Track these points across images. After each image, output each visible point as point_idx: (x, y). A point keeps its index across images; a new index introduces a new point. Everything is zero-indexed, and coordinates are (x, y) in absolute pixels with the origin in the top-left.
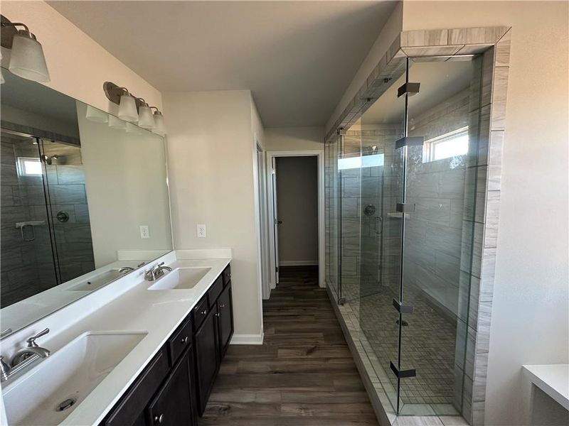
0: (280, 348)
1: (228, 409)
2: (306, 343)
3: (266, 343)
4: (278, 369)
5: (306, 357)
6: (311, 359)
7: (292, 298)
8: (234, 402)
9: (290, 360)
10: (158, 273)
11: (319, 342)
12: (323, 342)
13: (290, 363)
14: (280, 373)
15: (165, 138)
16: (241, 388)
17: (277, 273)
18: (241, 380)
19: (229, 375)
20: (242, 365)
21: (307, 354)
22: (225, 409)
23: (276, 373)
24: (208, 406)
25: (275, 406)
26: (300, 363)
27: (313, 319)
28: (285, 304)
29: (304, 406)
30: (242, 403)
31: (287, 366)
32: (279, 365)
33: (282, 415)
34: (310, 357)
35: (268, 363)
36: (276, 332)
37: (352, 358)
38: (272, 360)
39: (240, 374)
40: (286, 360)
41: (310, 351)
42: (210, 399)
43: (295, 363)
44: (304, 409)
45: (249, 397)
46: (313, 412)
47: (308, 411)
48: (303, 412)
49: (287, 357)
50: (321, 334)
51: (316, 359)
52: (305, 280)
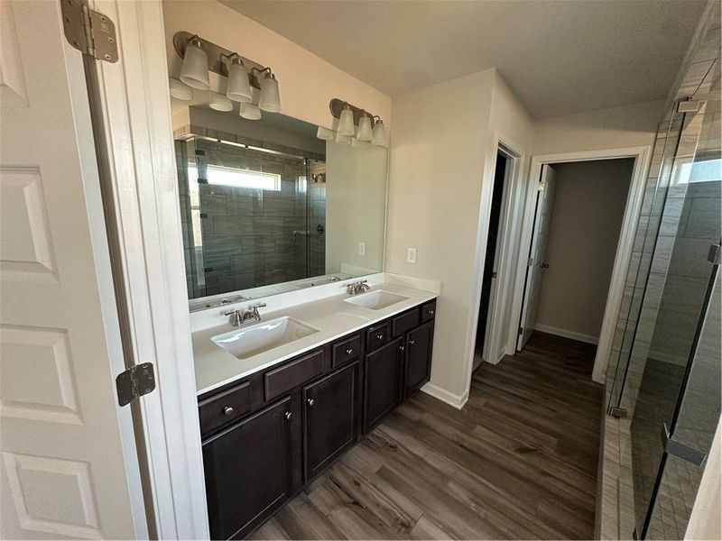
0: (480, 424)
1: (394, 447)
2: (522, 438)
3: (465, 410)
4: (466, 444)
5: (514, 453)
6: (519, 460)
7: (532, 376)
8: (402, 446)
9: (487, 443)
10: (359, 289)
11: (545, 446)
12: (552, 451)
13: (486, 447)
14: (467, 449)
15: (388, 149)
16: (415, 438)
17: (521, 336)
18: (419, 430)
19: (410, 420)
20: (428, 418)
21: (516, 451)
22: (391, 446)
23: (461, 446)
24: (374, 432)
25: (444, 477)
26: (499, 454)
27: (553, 415)
28: (516, 378)
29: (478, 500)
30: (408, 451)
31: (480, 448)
32: (469, 441)
33: (446, 490)
34: (518, 456)
35: (458, 432)
36: (485, 405)
37: (595, 498)
38: (463, 432)
39: (419, 424)
40: (481, 440)
41: (523, 450)
42: (380, 427)
43: (495, 452)
44: (476, 503)
45: (418, 450)
46: (485, 514)
47: (480, 508)
48: (473, 505)
49: (483, 438)
50: (554, 440)
51: (527, 464)
52: (570, 361)
